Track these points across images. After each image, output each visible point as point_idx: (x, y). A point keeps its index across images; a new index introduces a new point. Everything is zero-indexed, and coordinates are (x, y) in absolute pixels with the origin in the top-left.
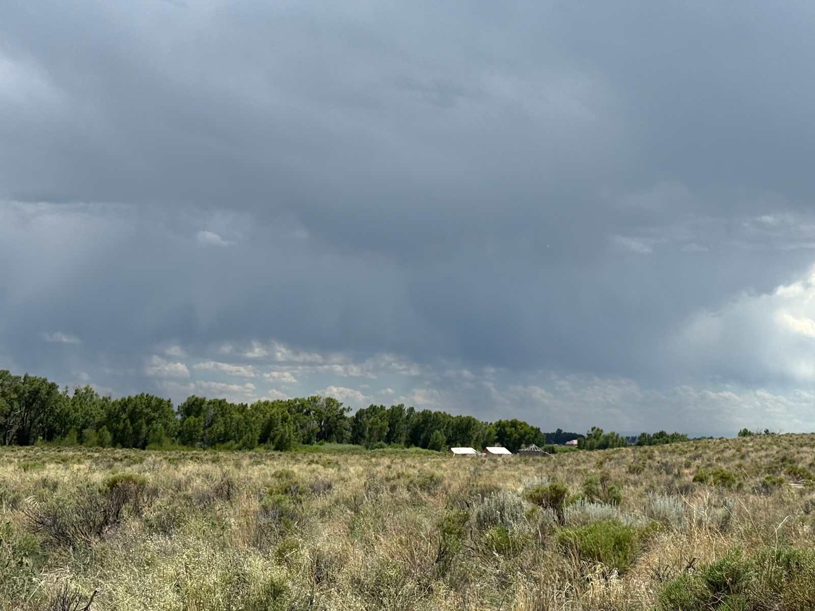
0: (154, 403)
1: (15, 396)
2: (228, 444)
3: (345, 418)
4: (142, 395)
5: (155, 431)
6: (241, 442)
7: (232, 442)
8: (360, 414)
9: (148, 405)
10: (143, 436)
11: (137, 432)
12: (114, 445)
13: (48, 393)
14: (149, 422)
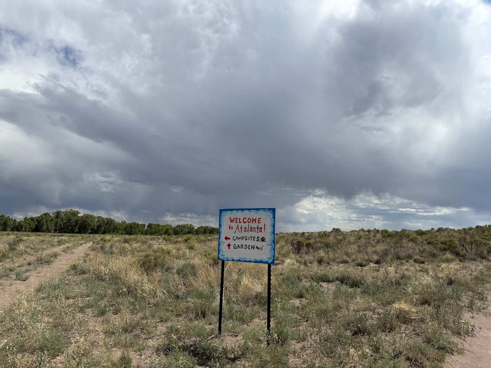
0: (136, 224)
1: (102, 222)
2: (156, 234)
3: (194, 229)
4: (134, 222)
5: (136, 231)
6: (159, 234)
7: (157, 234)
8: (199, 228)
9: (135, 225)
10: (133, 232)
11: (131, 231)
12: (125, 234)
13: (111, 222)
14: (135, 229)
